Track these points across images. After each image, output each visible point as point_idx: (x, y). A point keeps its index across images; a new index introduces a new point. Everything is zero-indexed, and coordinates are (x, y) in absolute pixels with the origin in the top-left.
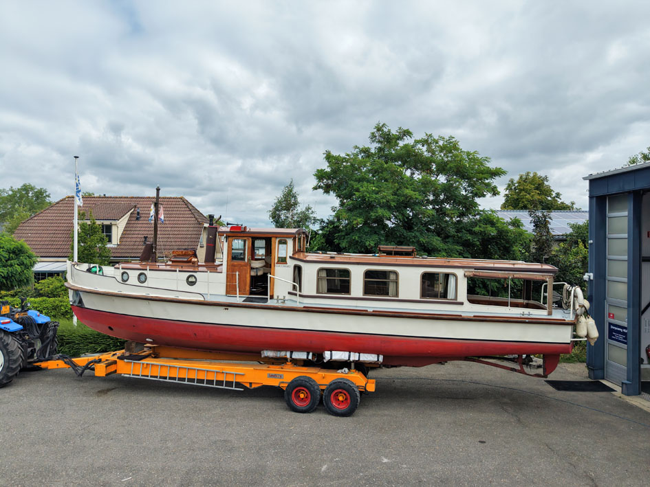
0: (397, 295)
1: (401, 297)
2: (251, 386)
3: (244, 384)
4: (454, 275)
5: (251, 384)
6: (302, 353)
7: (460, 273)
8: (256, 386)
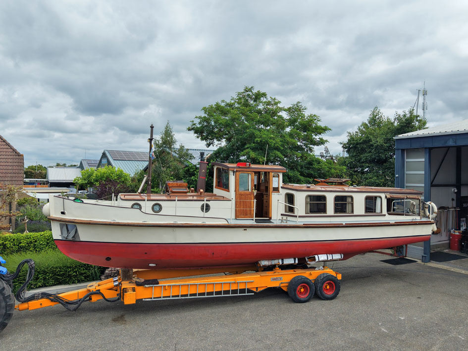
0: (352, 212)
1: (355, 213)
2: (257, 290)
3: (252, 289)
4: (380, 197)
5: (257, 288)
6: (291, 259)
7: (383, 196)
8: (262, 289)
